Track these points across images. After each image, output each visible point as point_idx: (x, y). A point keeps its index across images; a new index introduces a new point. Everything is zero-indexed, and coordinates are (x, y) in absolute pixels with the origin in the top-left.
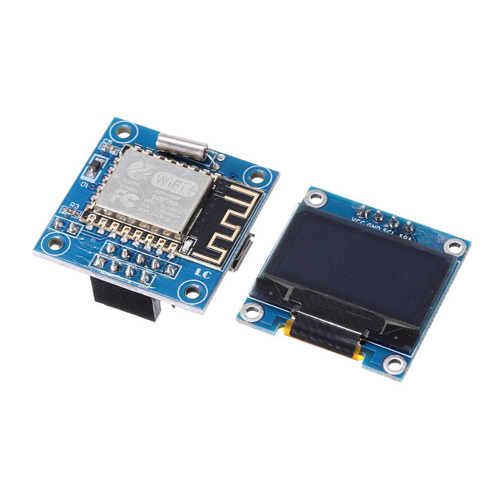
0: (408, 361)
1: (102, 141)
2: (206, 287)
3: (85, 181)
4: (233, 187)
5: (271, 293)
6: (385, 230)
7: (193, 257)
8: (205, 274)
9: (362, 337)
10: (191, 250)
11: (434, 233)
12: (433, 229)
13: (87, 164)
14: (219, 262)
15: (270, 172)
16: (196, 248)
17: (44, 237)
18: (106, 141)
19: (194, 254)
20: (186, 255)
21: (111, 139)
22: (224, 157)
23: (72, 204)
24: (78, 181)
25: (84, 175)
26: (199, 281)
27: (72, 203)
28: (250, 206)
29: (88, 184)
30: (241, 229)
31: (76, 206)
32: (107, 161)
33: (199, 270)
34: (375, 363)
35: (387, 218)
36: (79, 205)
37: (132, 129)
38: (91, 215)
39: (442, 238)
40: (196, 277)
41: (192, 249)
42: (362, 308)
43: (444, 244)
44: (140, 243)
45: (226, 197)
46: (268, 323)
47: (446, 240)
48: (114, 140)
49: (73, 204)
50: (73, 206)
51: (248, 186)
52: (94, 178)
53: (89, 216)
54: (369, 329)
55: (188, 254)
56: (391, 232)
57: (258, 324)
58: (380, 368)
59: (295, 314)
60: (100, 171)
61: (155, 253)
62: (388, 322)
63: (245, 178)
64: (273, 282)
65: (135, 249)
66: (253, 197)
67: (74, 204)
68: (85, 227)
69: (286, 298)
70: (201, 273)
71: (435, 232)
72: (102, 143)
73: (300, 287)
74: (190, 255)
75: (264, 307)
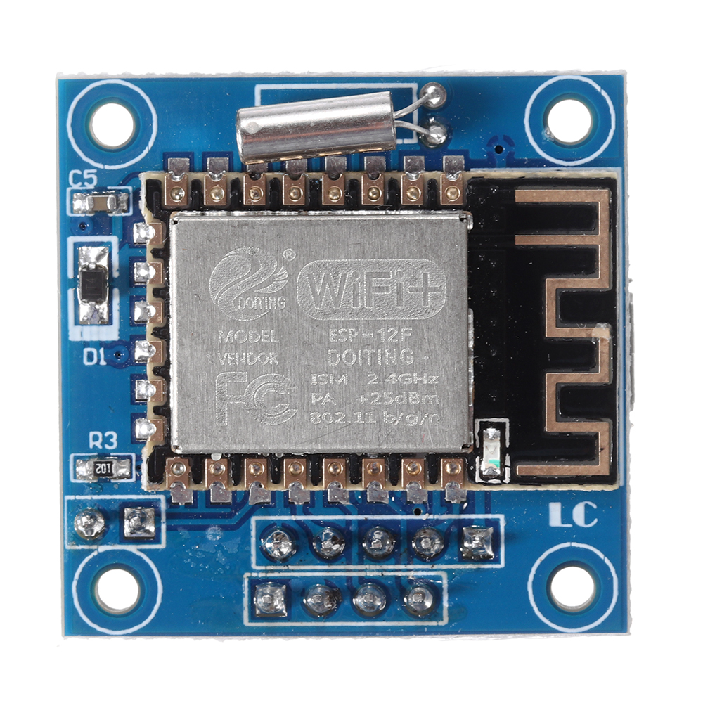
1: (63, 184)
2: (601, 556)
3: (88, 344)
4: (524, 196)
7: (522, 482)
8: (579, 513)
10: (508, 463)
13: (65, 283)
14: (602, 467)
15: (598, 88)
17: (75, 584)
18: (77, 179)
19: (521, 470)
20: (502, 482)
21: (90, 167)
23: (95, 440)
24: (71, 352)
25: (76, 323)
26: (575, 544)
27: (92, 434)
29: (102, 351)
30: (614, 334)
31: (107, 440)
32: (115, 249)
33: (555, 510)
36: (115, 435)
40: (560, 535)
41: (508, 458)
45: (522, 240)
48: (100, 166)
49: (95, 438)
50: (98, 444)
52: (111, 322)
55: (507, 480)
60: (115, 292)
61: (407, 505)
63: (536, 140)
65: (345, 511)
67: (99, 434)
68: (169, 500)
70: (567, 516)
72: (69, 190)
74: (512, 481)
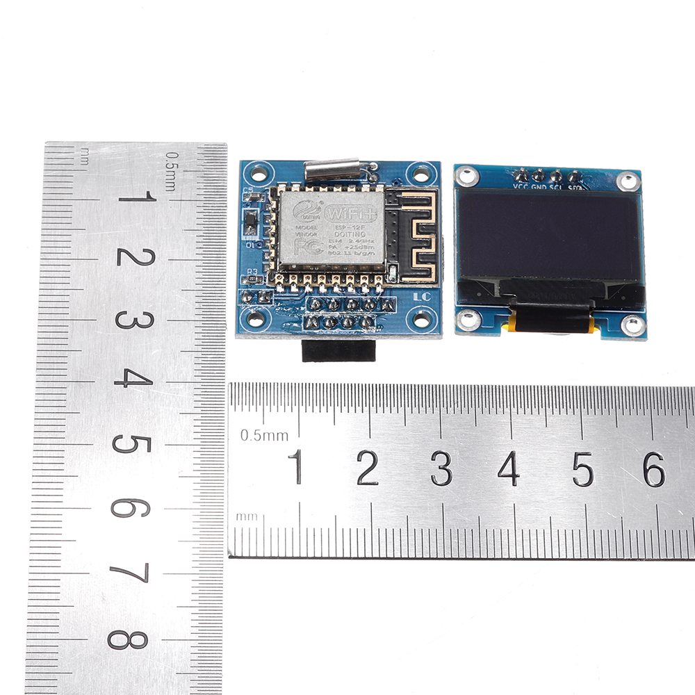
0: (643, 317)
2: (432, 310)
3: (249, 241)
4: (404, 194)
5: (479, 294)
6: (551, 186)
7: (404, 283)
8: (424, 296)
9: (591, 308)
10: (399, 276)
11: (601, 174)
12: (597, 170)
13: (240, 222)
14: (433, 279)
15: (431, 164)
16: (401, 273)
17: (240, 317)
18: (246, 190)
19: (404, 279)
20: (397, 283)
22: (377, 165)
24: (242, 244)
25: (244, 235)
26: (422, 306)
27: (249, 269)
28: (433, 208)
29: (253, 244)
30: (437, 236)
31: (254, 271)
32: (259, 212)
33: (416, 295)
34: (614, 332)
35: (546, 173)
37: (264, 167)
38: (277, 275)
39: (611, 175)
40: (417, 303)
42: (577, 279)
43: (615, 182)
44: (342, 288)
45: (404, 208)
46: (489, 326)
47: (616, 177)
48: (254, 186)
49: (250, 271)
51: (417, 187)
52: (256, 235)
53: (276, 278)
54: (593, 299)
56: (559, 187)
57: (479, 331)
58: (620, 335)
59: (513, 307)
60: (259, 226)
61: (362, 292)
62: (607, 284)
63: (409, 180)
64: (475, 282)
65: (340, 295)
66: (431, 198)
68: (276, 291)
69: (497, 294)
70: (420, 297)
71: (601, 171)
72: (243, 193)
73: (505, 278)
74: (400, 283)
75: (477, 311)
